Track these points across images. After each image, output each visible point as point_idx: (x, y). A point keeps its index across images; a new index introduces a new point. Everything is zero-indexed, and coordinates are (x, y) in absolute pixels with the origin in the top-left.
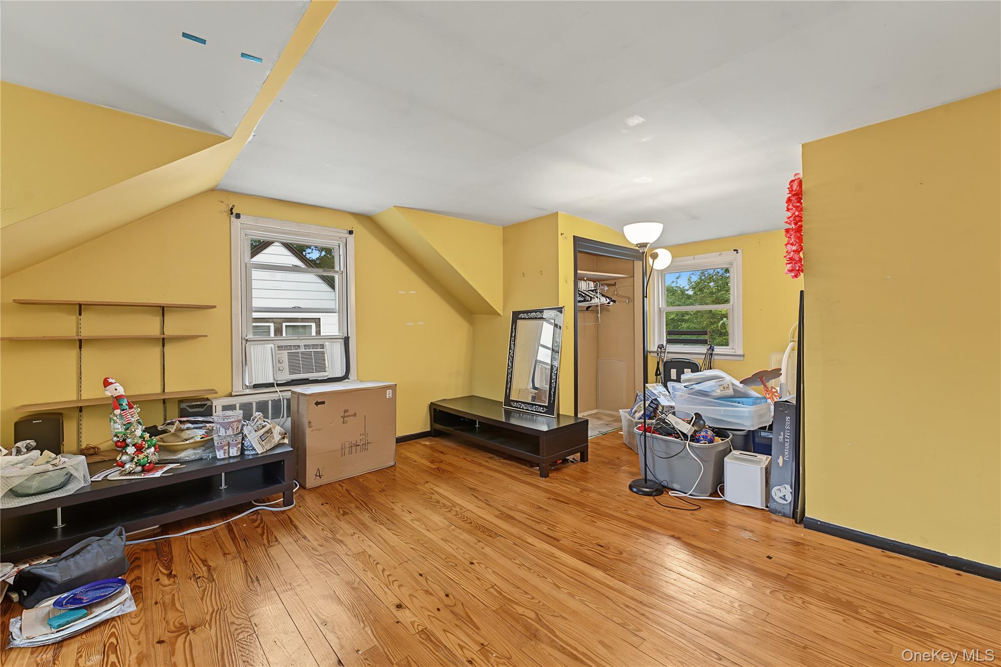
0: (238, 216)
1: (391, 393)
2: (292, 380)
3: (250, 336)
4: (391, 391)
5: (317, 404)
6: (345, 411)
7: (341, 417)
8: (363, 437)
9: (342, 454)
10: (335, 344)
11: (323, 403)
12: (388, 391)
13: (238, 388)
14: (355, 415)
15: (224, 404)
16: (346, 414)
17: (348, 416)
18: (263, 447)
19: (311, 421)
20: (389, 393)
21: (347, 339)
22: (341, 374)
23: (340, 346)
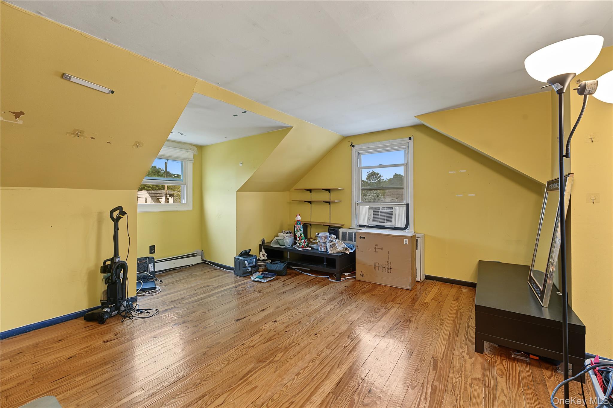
0: (353, 146)
1: (407, 241)
2: (376, 225)
3: (360, 202)
4: (407, 240)
5: (361, 237)
6: (376, 245)
7: (374, 248)
8: (388, 263)
9: (374, 269)
10: (401, 208)
11: (364, 238)
12: (405, 240)
13: (354, 226)
14: (382, 249)
15: (343, 231)
16: (377, 247)
17: (378, 249)
18: (331, 251)
19: (358, 246)
20: (406, 241)
21: (408, 205)
22: (403, 226)
23: (404, 209)
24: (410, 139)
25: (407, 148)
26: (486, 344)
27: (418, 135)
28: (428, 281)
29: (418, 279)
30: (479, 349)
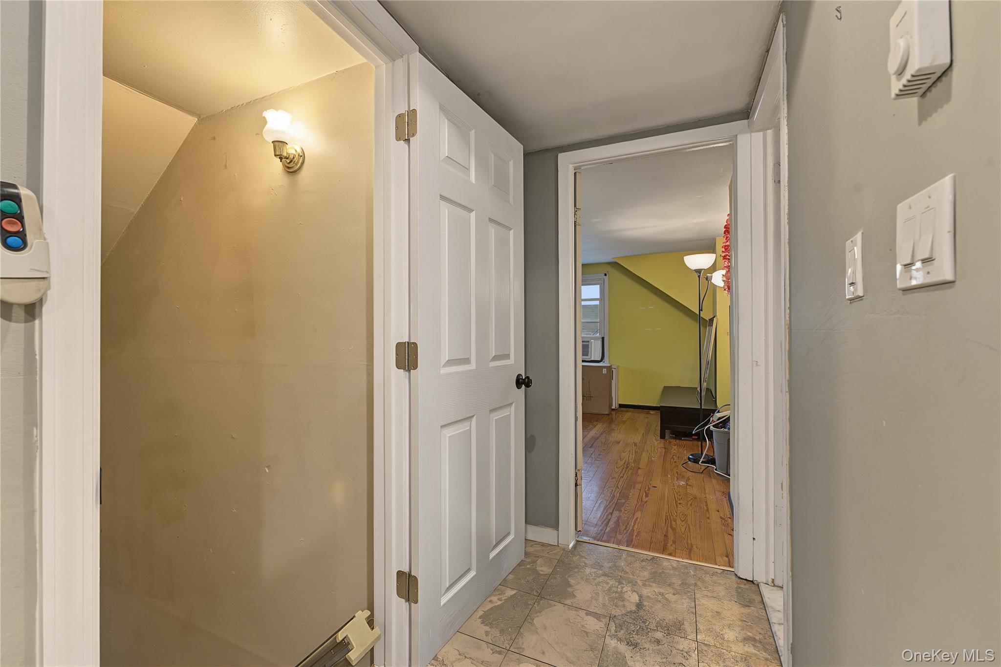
4: (606, 369)
8: (588, 392)
10: (596, 341)
12: (602, 370)
20: (605, 371)
21: (603, 338)
22: (599, 359)
23: (599, 342)
24: (606, 275)
25: (603, 283)
26: (667, 432)
27: (613, 272)
28: (622, 409)
29: (613, 407)
30: (662, 436)
